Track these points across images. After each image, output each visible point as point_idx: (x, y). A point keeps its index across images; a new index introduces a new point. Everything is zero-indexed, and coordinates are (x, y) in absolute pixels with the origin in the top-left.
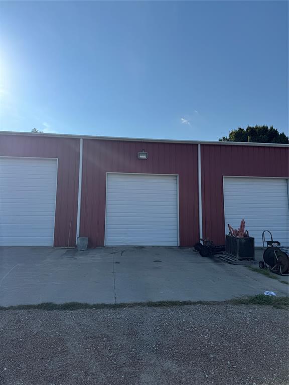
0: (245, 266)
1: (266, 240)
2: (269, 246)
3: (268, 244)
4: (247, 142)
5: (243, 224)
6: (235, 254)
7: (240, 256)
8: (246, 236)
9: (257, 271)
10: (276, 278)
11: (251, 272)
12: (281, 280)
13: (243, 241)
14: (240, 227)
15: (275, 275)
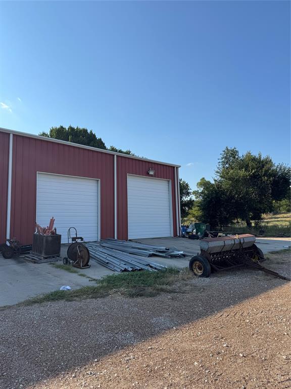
0: (50, 264)
1: (72, 236)
2: (73, 242)
3: (73, 240)
4: (68, 141)
5: (52, 221)
6: (41, 253)
7: (46, 254)
8: (54, 233)
9: (59, 268)
10: (75, 272)
11: (54, 269)
12: (79, 273)
13: (50, 239)
14: (48, 225)
15: (76, 269)
